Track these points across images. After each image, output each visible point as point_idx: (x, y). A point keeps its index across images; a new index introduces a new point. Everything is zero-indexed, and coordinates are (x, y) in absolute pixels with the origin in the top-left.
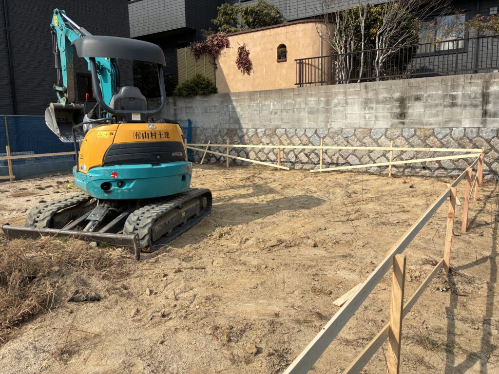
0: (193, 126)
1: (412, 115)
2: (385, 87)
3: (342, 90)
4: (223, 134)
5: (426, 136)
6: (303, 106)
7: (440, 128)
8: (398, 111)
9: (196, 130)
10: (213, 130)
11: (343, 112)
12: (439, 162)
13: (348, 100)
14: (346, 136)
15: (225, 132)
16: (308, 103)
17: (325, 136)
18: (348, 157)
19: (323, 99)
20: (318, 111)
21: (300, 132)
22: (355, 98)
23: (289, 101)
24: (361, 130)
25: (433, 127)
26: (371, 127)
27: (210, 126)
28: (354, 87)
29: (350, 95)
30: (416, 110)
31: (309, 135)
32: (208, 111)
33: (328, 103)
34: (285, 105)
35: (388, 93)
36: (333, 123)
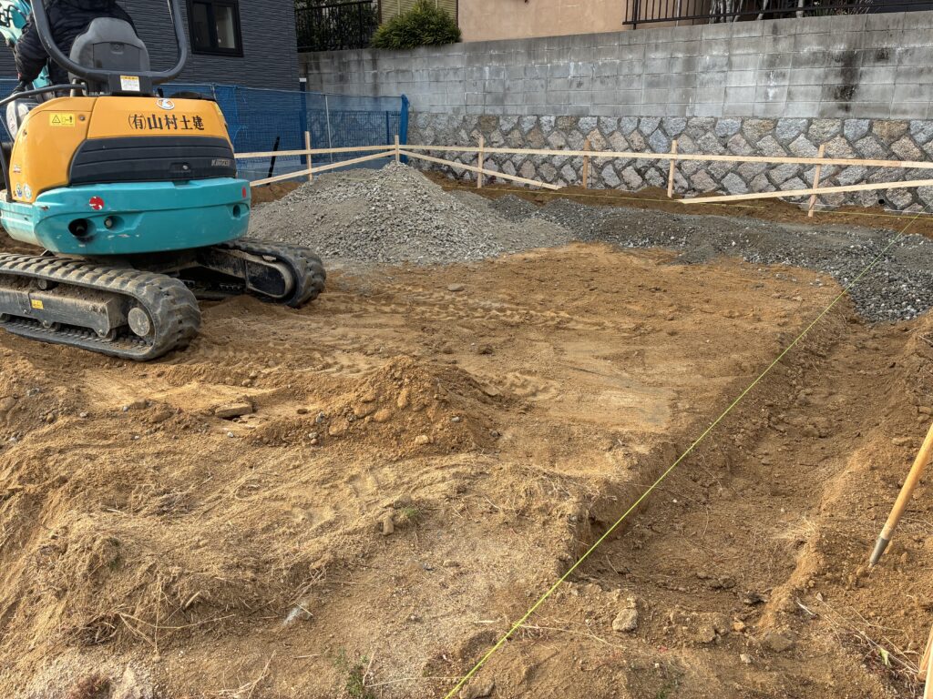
0: (410, 109)
1: (868, 91)
2: (816, 30)
3: (723, 36)
4: (471, 127)
5: (893, 137)
6: (637, 70)
7: (923, 121)
8: (837, 82)
9: (416, 116)
10: (450, 119)
11: (721, 83)
12: (912, 190)
13: (734, 59)
14: (722, 134)
15: (475, 121)
16: (648, 62)
17: (680, 134)
18: (723, 177)
19: (680, 55)
20: (668, 80)
21: (629, 126)
22: (749, 54)
23: (609, 60)
24: (755, 122)
25: (908, 117)
26: (778, 116)
27: (445, 109)
28: (750, 30)
29: (739, 46)
30: (876, 81)
31: (646, 130)
32: (442, 79)
33: (690, 64)
34: (599, 67)
35: (819, 45)
36: (697, 107)
